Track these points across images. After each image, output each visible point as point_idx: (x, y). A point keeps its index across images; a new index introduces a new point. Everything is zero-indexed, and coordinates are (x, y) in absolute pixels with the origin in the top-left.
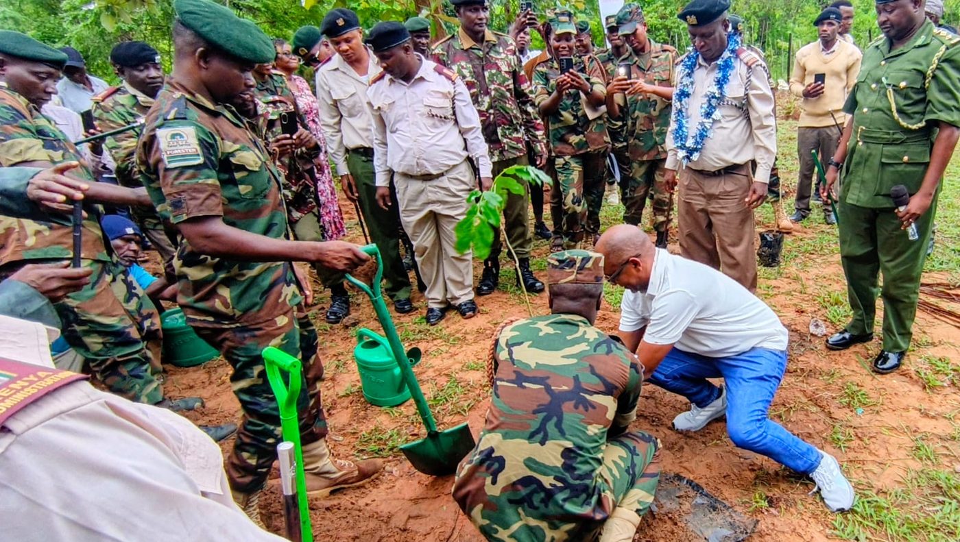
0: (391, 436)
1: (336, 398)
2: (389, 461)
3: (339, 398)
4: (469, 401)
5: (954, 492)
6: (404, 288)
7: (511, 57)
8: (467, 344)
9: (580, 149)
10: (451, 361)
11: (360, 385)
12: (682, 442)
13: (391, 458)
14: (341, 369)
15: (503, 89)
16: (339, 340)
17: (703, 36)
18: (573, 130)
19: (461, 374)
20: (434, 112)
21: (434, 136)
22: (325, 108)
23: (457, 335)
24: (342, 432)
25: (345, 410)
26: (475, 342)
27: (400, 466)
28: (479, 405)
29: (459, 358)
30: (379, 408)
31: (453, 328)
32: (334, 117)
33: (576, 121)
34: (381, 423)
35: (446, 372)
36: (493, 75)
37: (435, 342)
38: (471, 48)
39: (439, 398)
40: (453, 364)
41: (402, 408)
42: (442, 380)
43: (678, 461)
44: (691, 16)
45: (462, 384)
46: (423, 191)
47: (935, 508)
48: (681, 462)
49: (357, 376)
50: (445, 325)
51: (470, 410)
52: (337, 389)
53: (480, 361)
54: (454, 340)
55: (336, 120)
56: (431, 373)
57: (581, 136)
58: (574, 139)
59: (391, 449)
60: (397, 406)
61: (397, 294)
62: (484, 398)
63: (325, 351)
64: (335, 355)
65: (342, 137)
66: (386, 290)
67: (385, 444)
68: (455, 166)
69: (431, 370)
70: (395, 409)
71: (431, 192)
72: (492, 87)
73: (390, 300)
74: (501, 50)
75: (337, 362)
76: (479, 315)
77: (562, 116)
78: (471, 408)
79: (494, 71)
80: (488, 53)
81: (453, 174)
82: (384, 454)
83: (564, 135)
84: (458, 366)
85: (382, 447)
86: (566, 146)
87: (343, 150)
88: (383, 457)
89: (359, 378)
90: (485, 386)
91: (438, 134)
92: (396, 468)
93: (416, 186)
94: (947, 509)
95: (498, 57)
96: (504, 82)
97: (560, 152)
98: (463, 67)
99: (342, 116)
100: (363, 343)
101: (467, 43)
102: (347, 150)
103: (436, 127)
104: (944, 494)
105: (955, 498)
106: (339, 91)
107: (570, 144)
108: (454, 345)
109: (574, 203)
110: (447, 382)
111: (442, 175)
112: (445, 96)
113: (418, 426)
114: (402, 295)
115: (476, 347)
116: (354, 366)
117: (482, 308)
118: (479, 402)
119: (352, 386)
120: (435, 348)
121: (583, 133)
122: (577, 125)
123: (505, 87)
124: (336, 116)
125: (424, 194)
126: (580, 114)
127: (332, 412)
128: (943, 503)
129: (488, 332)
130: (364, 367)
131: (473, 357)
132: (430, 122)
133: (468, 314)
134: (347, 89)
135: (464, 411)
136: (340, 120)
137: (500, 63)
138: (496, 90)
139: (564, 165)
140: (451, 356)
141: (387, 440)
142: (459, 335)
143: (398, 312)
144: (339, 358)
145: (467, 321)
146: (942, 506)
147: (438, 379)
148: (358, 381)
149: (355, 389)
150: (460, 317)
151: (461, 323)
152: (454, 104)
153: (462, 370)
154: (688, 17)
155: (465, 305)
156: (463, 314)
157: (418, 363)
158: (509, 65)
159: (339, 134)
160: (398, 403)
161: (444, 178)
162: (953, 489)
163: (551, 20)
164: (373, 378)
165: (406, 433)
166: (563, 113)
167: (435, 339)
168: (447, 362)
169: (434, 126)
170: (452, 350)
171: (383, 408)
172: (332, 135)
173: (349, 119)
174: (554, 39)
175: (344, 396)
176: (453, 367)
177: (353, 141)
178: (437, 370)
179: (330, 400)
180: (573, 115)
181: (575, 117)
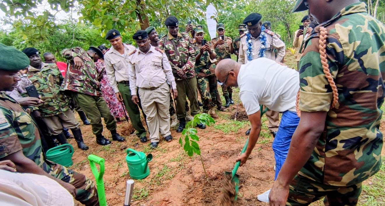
0: (142, 191)
1: (119, 178)
2: (142, 202)
3: (120, 177)
4: (173, 174)
5: (371, 193)
6: (144, 133)
7: (187, 41)
8: (170, 152)
9: (207, 74)
10: (164, 159)
11: (129, 171)
12: (259, 183)
13: (142, 200)
14: (120, 166)
15: (184, 53)
16: (119, 155)
17: (254, 29)
18: (205, 67)
19: (168, 164)
20: (156, 64)
21: (155, 73)
22: (108, 68)
23: (165, 149)
24: (122, 191)
25: (123, 182)
26: (173, 151)
27: (146, 203)
28: (177, 175)
29: (167, 157)
30: (136, 180)
31: (163, 146)
32: (112, 71)
33: (205, 64)
34: (138, 186)
35: (162, 163)
36: (180, 48)
37: (157, 152)
38: (172, 39)
39: (160, 174)
40: (165, 160)
41: (146, 179)
42: (161, 167)
43: (259, 190)
44: (249, 22)
45: (169, 167)
46: (151, 94)
47: (365, 200)
48: (260, 191)
49: (127, 168)
50: (160, 146)
51: (173, 177)
52: (119, 174)
53: (176, 158)
54: (164, 151)
55: (113, 72)
56: (156, 164)
57: (208, 70)
58: (205, 71)
59: (142, 196)
60: (144, 179)
61: (141, 135)
62: (178, 172)
63: (114, 160)
64: (118, 161)
65: (115, 78)
66: (137, 134)
67: (140, 195)
68: (163, 84)
69: (156, 163)
70: (143, 180)
71: (154, 94)
72: (180, 53)
73: (138, 138)
74: (183, 39)
75: (118, 164)
76: (173, 140)
77: (201, 62)
78: (174, 177)
79: (180, 47)
80: (179, 41)
81: (162, 87)
82: (139, 198)
83: (201, 70)
84: (167, 161)
85: (138, 196)
86: (202, 74)
87: (116, 83)
88: (139, 200)
89: (128, 169)
90: (178, 167)
91: (157, 72)
92: (145, 204)
93: (148, 92)
94: (370, 200)
95: (182, 42)
96: (184, 51)
97: (200, 76)
98: (169, 46)
99: (115, 70)
100: (129, 154)
101: (171, 37)
102: (118, 83)
103: (156, 70)
104: (367, 194)
105: (372, 195)
106: (114, 61)
107: (204, 73)
108: (165, 153)
109: (207, 96)
110: (163, 167)
111: (158, 87)
112: (160, 58)
113: (153, 186)
114: (143, 136)
115: (173, 153)
116: (126, 165)
117: (174, 138)
118: (177, 174)
119: (125, 172)
120: (157, 154)
121: (208, 68)
122: (206, 65)
123: (185, 53)
124: (113, 71)
125: (152, 95)
126: (207, 61)
127: (117, 183)
128: (368, 198)
129: (177, 146)
130: (130, 164)
131: (172, 157)
132: (154, 67)
133: (169, 140)
134: (116, 59)
135: (171, 178)
136: (114, 72)
137: (182, 44)
138: (181, 54)
139: (202, 81)
140: (164, 157)
141: (141, 193)
142: (166, 149)
143: (141, 142)
144: (119, 162)
145: (169, 143)
146: (367, 199)
147: (159, 166)
148: (127, 170)
149: (126, 173)
150: (166, 142)
151: (167, 144)
152: (162, 61)
153: (168, 162)
154: (248, 23)
155: (168, 137)
156: (167, 141)
157: (151, 161)
158: (186, 45)
159: (114, 77)
160: (145, 177)
161: (159, 89)
162: (370, 192)
163: (195, 29)
164: (134, 168)
165: (148, 189)
166: (201, 61)
167: (157, 151)
168: (162, 160)
169: (156, 69)
170: (164, 155)
171: (138, 180)
172: (112, 78)
173: (118, 71)
174: (196, 35)
175: (122, 177)
176: (165, 161)
177: (120, 79)
178: (159, 163)
179: (116, 179)
180: (205, 62)
181: (206, 62)
